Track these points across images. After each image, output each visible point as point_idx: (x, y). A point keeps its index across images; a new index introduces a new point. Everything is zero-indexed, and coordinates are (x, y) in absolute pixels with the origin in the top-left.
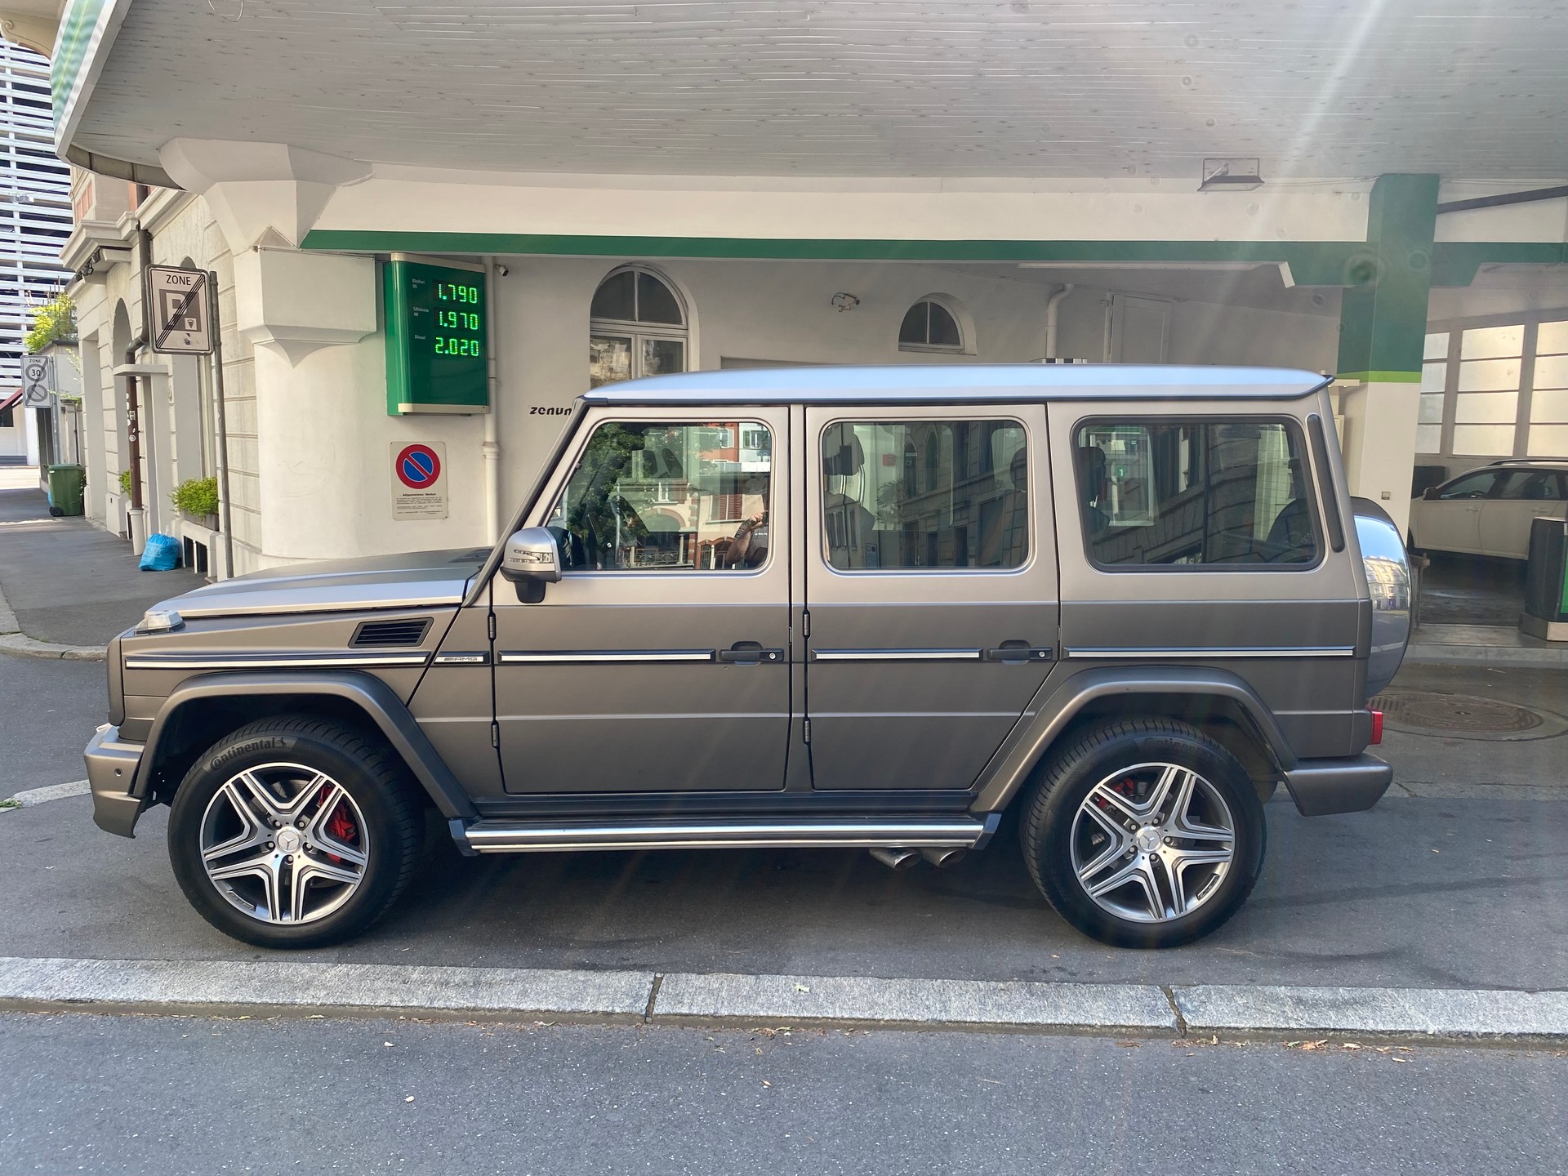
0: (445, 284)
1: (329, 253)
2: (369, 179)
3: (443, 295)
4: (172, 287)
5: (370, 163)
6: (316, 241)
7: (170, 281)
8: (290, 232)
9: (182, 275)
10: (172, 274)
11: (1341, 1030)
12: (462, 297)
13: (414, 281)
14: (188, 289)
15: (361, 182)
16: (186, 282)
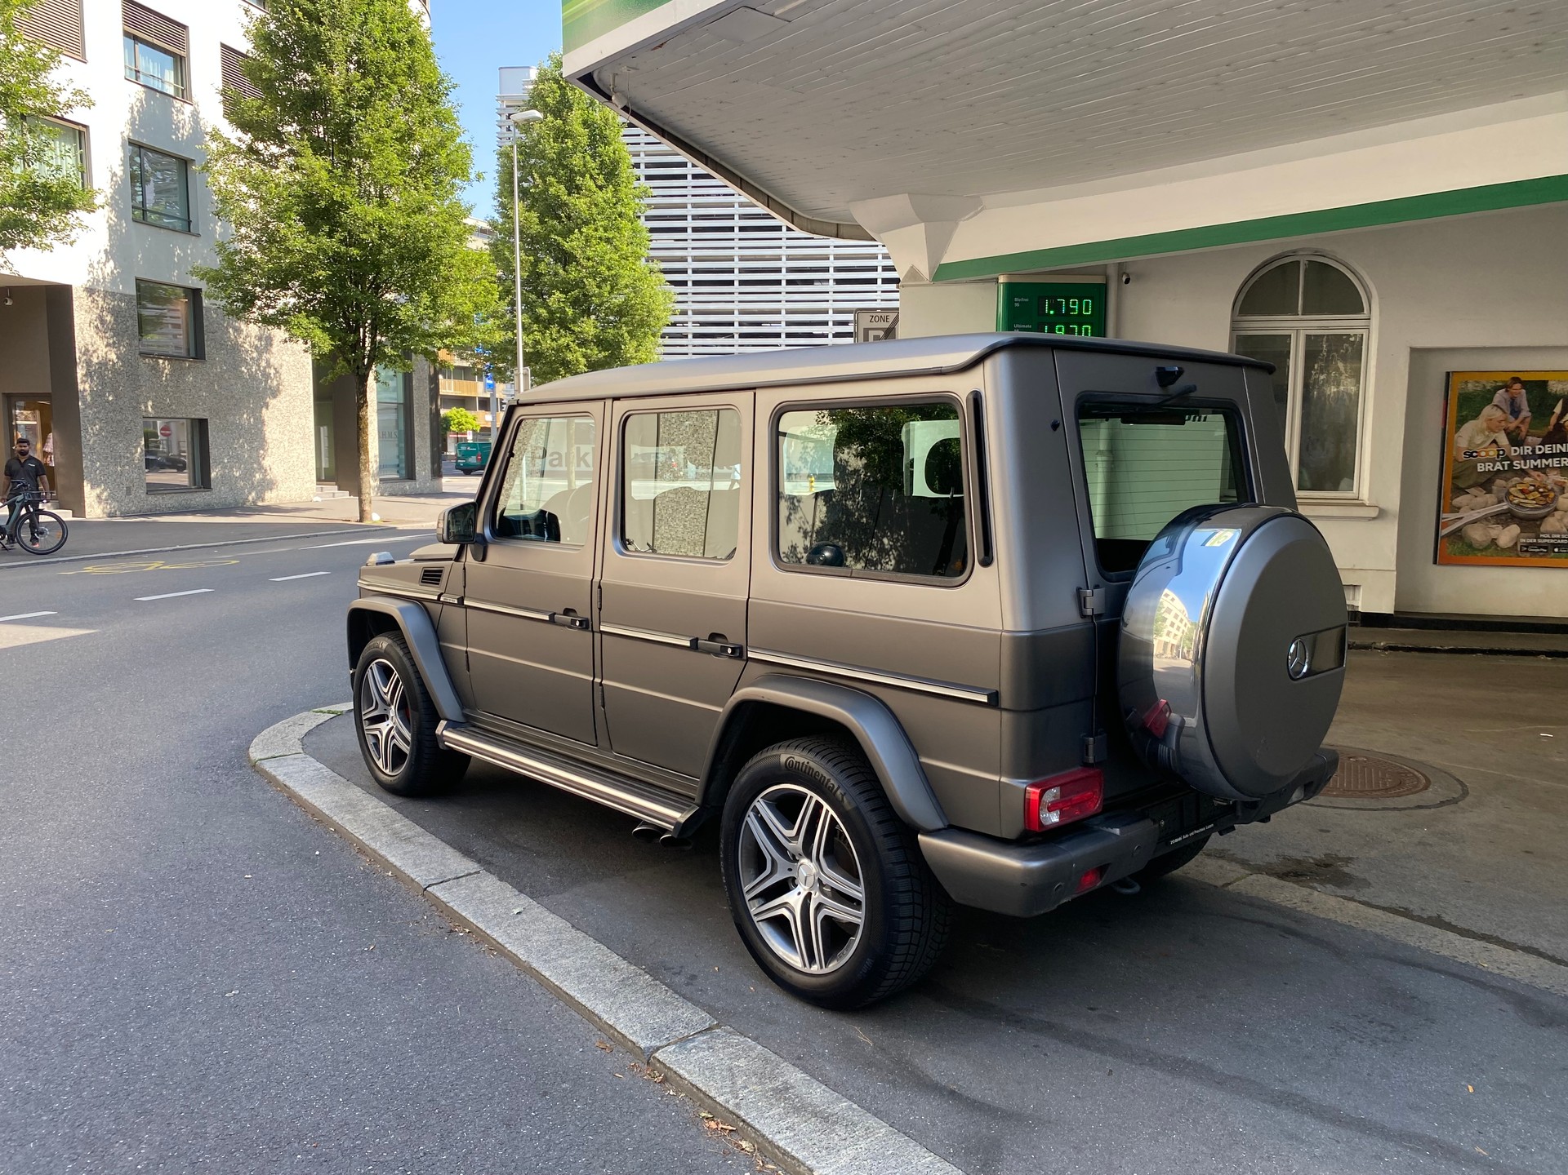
0: (1053, 298)
1: (956, 283)
2: (981, 210)
3: (1049, 310)
4: (874, 325)
5: (978, 197)
6: (945, 274)
7: (873, 320)
8: (924, 270)
9: (883, 315)
10: (874, 315)
11: (749, 1125)
12: (1074, 310)
13: (1016, 299)
14: (886, 325)
15: (976, 214)
16: (885, 319)
